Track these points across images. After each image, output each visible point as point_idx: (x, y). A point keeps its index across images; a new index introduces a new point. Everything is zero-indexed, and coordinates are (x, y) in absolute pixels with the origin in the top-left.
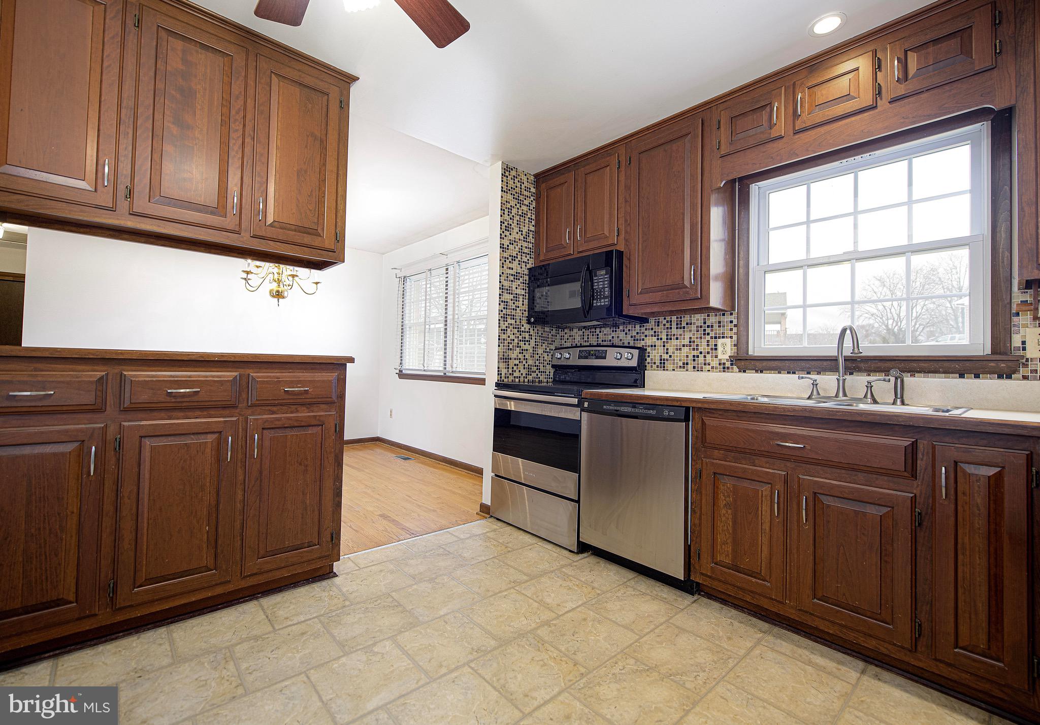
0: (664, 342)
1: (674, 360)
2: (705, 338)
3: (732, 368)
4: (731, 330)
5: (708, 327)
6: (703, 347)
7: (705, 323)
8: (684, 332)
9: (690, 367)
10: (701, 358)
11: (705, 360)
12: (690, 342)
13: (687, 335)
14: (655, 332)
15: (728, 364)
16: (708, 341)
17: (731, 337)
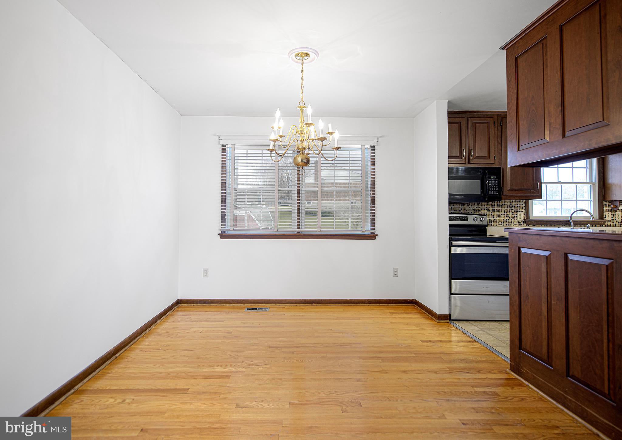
0: (491, 213)
1: (497, 221)
2: (511, 211)
3: (523, 225)
4: (523, 208)
5: (513, 206)
6: (511, 215)
7: (511, 204)
8: (501, 208)
9: (505, 224)
10: (510, 220)
11: (512, 221)
12: (505, 213)
13: (503, 210)
14: (486, 207)
15: (522, 223)
16: (513, 213)
17: (523, 211)
